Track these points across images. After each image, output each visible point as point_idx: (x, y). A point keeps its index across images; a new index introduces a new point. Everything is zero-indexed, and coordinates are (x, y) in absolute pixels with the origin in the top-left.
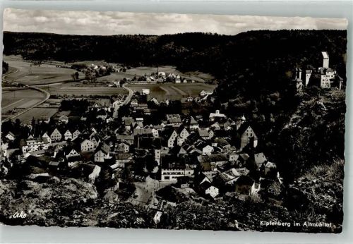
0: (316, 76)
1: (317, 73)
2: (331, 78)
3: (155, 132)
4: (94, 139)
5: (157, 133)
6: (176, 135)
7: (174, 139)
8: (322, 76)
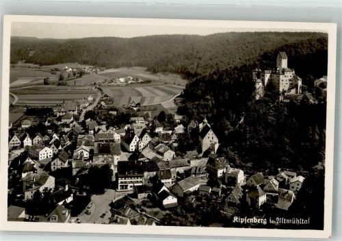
0: (275, 76)
1: (275, 73)
2: (289, 78)
3: (117, 137)
4: (53, 146)
5: (119, 138)
6: (138, 139)
7: (136, 144)
8: (281, 76)
